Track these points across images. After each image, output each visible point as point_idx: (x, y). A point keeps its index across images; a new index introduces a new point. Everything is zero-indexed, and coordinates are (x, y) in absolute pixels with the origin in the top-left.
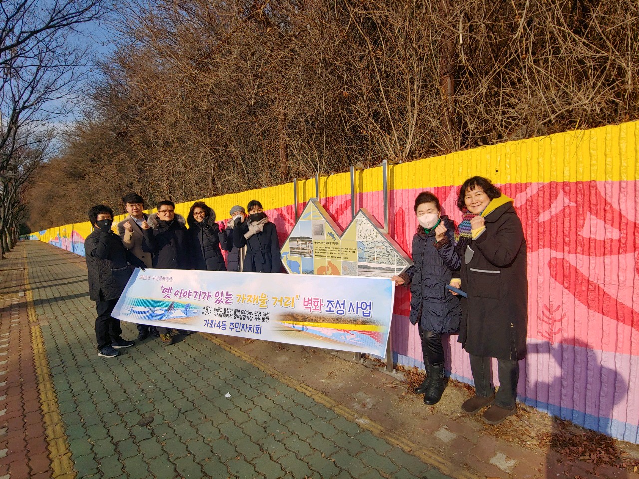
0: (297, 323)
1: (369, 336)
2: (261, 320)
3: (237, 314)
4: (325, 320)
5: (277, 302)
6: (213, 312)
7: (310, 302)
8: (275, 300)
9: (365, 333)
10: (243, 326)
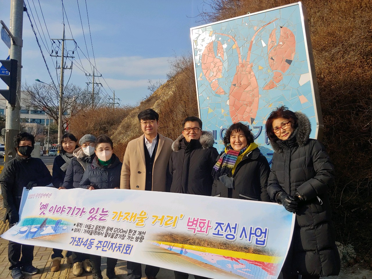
0: (176, 244)
1: (261, 268)
2: (134, 240)
3: (109, 232)
4: (210, 244)
5: (157, 220)
6: (83, 228)
7: (195, 222)
8: (155, 218)
9: (256, 263)
10: (112, 246)
